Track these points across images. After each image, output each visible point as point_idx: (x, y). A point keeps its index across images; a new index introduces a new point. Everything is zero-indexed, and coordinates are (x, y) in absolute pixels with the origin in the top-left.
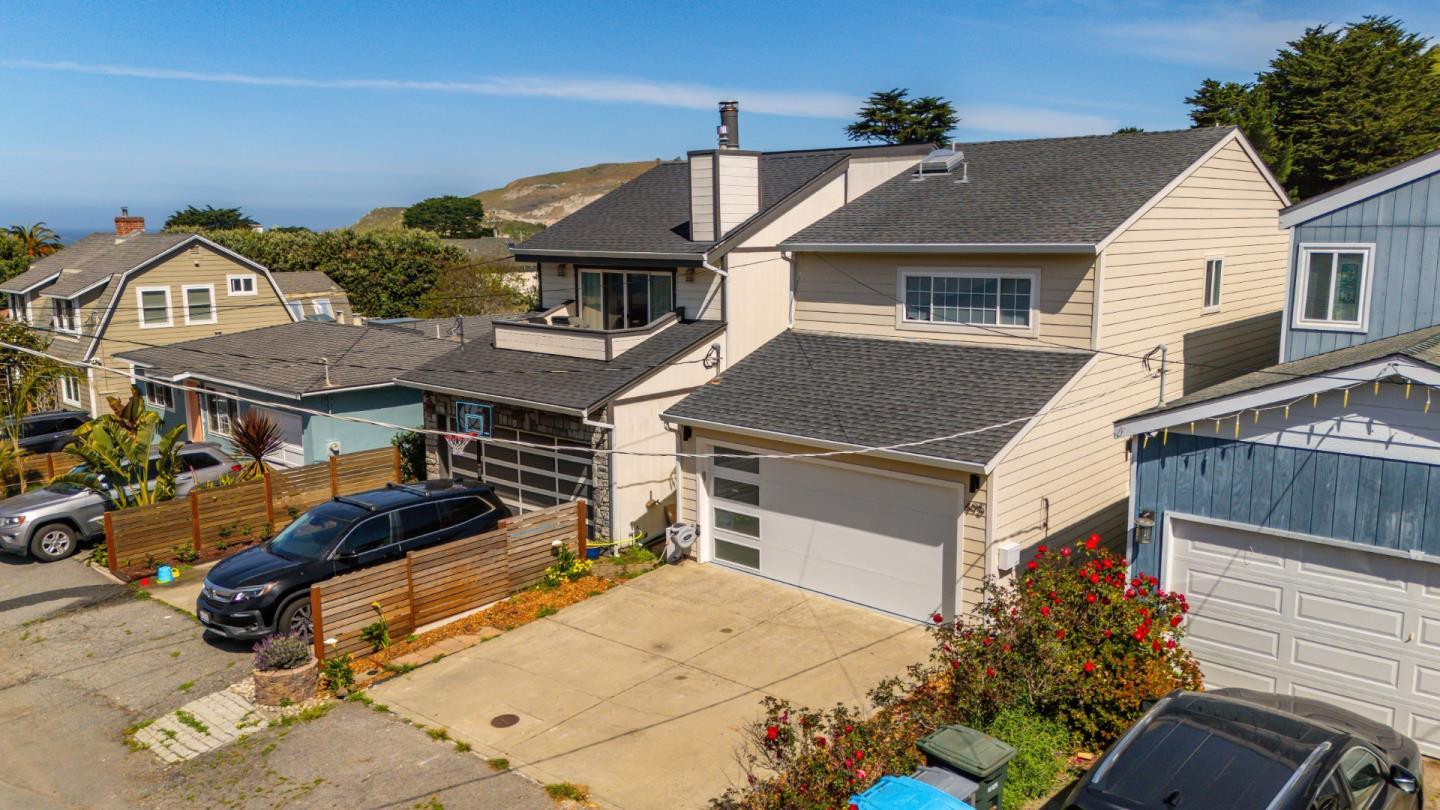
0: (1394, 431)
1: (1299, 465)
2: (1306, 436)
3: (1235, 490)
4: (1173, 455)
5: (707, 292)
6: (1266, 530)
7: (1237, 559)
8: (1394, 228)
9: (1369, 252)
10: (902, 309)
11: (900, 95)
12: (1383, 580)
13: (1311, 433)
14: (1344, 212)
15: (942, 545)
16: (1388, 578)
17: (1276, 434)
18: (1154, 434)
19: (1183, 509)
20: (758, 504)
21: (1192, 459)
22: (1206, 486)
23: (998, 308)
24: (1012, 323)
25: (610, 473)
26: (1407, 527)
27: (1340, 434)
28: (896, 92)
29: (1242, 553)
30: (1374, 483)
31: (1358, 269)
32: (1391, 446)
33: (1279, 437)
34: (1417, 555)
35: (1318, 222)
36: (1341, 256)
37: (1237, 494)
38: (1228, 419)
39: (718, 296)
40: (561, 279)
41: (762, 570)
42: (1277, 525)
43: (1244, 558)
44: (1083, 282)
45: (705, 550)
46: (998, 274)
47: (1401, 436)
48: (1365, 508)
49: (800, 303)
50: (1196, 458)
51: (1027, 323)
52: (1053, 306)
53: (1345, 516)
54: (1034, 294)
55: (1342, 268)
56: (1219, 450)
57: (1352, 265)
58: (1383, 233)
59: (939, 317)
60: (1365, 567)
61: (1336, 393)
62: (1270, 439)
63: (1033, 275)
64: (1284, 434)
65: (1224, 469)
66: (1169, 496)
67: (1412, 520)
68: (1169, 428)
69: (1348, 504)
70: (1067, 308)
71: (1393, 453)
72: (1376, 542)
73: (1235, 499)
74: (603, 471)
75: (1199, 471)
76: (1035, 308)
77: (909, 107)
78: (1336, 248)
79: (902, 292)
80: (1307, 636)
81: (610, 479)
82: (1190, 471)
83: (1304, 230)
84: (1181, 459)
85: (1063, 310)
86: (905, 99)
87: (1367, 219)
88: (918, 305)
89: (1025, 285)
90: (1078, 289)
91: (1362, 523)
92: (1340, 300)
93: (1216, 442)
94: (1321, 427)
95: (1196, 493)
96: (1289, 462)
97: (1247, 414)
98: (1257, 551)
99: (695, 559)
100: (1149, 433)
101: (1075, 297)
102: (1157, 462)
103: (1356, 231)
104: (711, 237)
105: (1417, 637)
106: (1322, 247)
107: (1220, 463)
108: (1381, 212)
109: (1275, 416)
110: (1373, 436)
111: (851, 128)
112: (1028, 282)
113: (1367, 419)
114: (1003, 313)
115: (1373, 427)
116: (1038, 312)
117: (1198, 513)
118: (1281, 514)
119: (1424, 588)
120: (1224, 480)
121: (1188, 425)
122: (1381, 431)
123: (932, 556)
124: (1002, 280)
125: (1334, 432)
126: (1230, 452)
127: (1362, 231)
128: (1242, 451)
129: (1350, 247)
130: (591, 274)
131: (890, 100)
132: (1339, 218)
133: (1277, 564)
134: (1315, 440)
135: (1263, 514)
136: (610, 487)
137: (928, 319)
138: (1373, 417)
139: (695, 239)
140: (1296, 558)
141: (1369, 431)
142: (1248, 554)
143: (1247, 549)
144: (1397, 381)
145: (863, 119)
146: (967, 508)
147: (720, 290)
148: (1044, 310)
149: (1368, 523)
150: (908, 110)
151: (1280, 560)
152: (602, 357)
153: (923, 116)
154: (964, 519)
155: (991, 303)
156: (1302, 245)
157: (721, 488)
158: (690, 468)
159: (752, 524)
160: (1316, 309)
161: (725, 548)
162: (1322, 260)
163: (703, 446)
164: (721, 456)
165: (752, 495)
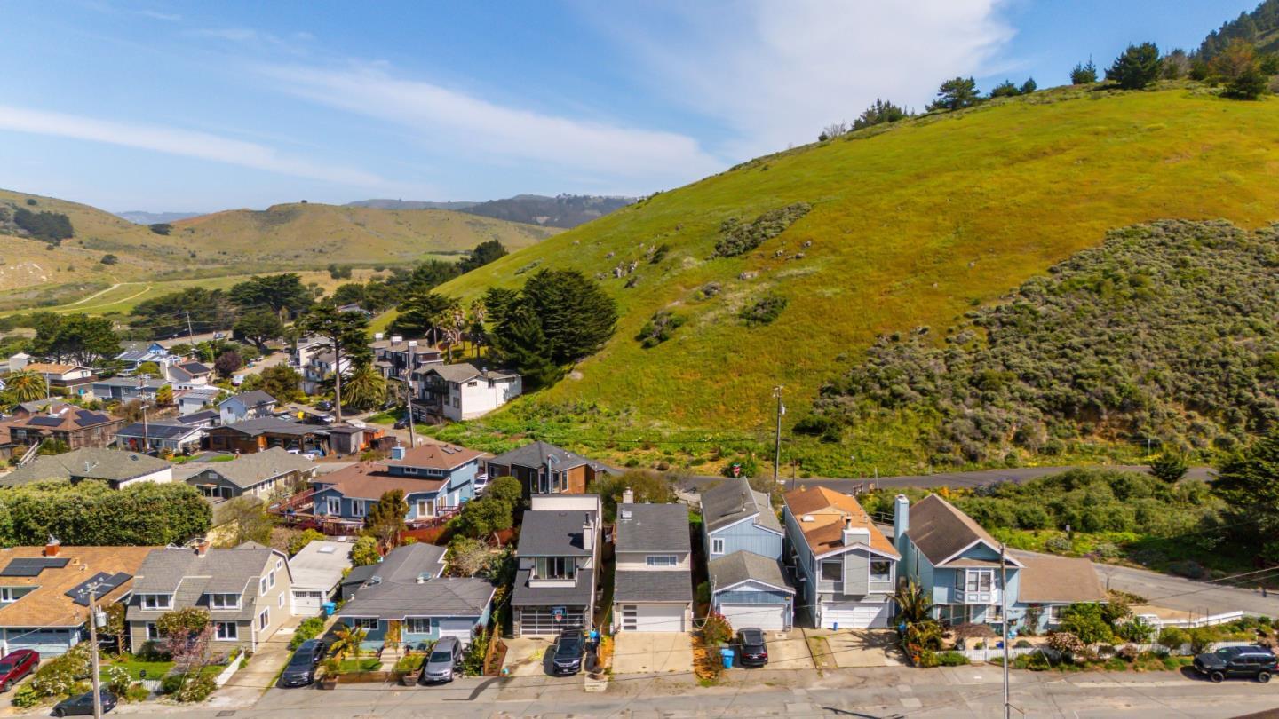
3: (731, 598)
5: (587, 561)
7: (731, 609)
8: (727, 536)
9: (723, 539)
10: (646, 563)
15: (680, 615)
20: (636, 616)
22: (727, 598)
24: (672, 565)
27: (744, 588)
38: (730, 588)
39: (590, 562)
41: (637, 630)
45: (622, 629)
49: (619, 563)
51: (676, 565)
52: (681, 561)
54: (677, 560)
57: (721, 542)
59: (656, 565)
61: (744, 583)
62: (735, 590)
63: (677, 556)
65: (729, 595)
71: (750, 590)
75: (725, 596)
78: (718, 539)
79: (646, 560)
88: (651, 561)
92: (719, 549)
97: (733, 587)
99: (619, 631)
104: (590, 548)
106: (716, 539)
108: (725, 533)
110: (748, 588)
116: (678, 563)
123: (679, 618)
127: (722, 536)
128: (731, 592)
129: (720, 539)
135: (735, 601)
137: (653, 565)
139: (585, 549)
143: (733, 607)
144: (751, 581)
146: (687, 608)
147: (591, 560)
152: (574, 586)
154: (686, 611)
156: (712, 539)
157: (625, 614)
158: (618, 611)
159: (634, 621)
160: (715, 550)
161: (626, 628)
162: (716, 542)
163: (621, 606)
164: (625, 607)
165: (634, 614)
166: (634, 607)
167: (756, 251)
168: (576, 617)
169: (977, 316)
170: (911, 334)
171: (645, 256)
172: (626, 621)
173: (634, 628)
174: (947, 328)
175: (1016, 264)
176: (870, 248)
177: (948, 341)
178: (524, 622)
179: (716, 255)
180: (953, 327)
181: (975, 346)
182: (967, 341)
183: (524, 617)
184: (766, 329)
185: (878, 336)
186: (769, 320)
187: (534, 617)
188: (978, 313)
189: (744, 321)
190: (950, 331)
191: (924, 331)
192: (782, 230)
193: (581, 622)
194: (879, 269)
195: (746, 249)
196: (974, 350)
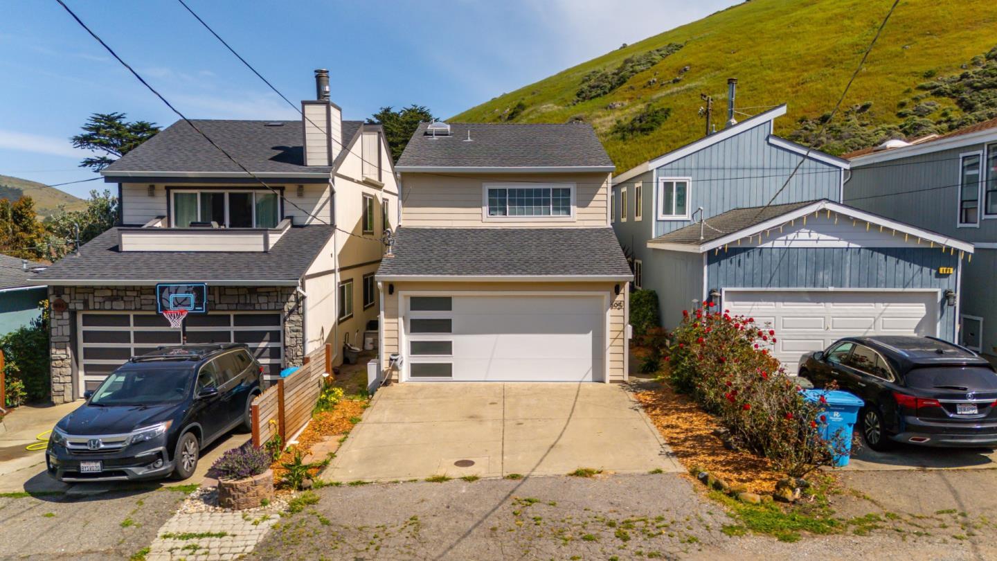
0: (819, 235)
1: (782, 255)
2: (784, 242)
3: (755, 272)
4: (724, 259)
5: (316, 204)
6: (769, 289)
7: (754, 307)
8: (699, 170)
9: (689, 181)
10: (486, 209)
11: (119, 117)
12: (815, 304)
13: (787, 240)
14: (677, 162)
15: (591, 332)
16: (818, 303)
17: (772, 242)
18: (720, 248)
19: (731, 286)
20: (451, 332)
21: (734, 260)
22: (741, 272)
23: (551, 206)
24: (559, 214)
25: (304, 332)
26: (826, 277)
27: (799, 238)
28: (116, 115)
29: (756, 303)
30: (813, 259)
31: (684, 189)
32: (819, 242)
33: (773, 244)
34: (831, 289)
35: (666, 167)
36: (677, 183)
37: (756, 274)
38: (755, 236)
39: (328, 206)
40: (151, 200)
41: (454, 377)
42: (774, 286)
43: (758, 305)
44: (601, 189)
45: (404, 373)
46: (551, 186)
47: (823, 237)
48: (809, 271)
49: (405, 209)
50: (735, 259)
51: (569, 213)
52: (584, 203)
53: (802, 277)
54: (573, 197)
55: (678, 189)
56: (746, 254)
57: (682, 187)
58: (694, 172)
59: (513, 213)
60: (808, 299)
61: (800, 219)
62: (769, 245)
63: (572, 187)
64: (775, 242)
65: (749, 261)
66: (724, 280)
67: (828, 274)
68: (728, 244)
69: (802, 271)
70: (592, 204)
71: (820, 244)
72: (815, 286)
73: (755, 276)
74: (297, 331)
75: (737, 265)
76: (573, 205)
77: (128, 127)
78: (675, 179)
79: (486, 198)
80: (786, 337)
81: (304, 337)
82: (733, 266)
83: (660, 171)
84: (728, 260)
85: (590, 205)
86: (124, 121)
87: (687, 166)
88: (498, 203)
89: (568, 191)
90: (598, 193)
91: (808, 278)
92: (678, 205)
93: (745, 250)
94: (791, 236)
95: (737, 276)
96: (778, 255)
97: (764, 232)
98: (764, 301)
99: (397, 381)
100: (718, 248)
101: (596, 197)
102: (717, 264)
103: (683, 171)
104: (325, 163)
105: (830, 326)
106: (669, 179)
107: (747, 260)
108: (692, 162)
109: (775, 233)
110: (811, 238)
111: (76, 139)
112: (568, 190)
113: (809, 231)
114: (553, 209)
115: (811, 234)
116: (575, 207)
117: (738, 286)
118: (775, 280)
119: (831, 304)
120: (749, 268)
121: (737, 241)
122: (815, 235)
123: (585, 341)
124: (553, 189)
125: (796, 238)
126: (751, 253)
127: (685, 171)
128: (757, 252)
129: (681, 179)
130: (182, 194)
131: (110, 120)
132: (675, 165)
133: (772, 305)
134: (788, 242)
135: (767, 281)
136: (304, 343)
137: (506, 214)
138: (811, 229)
139: (308, 164)
140: (779, 301)
141: (810, 236)
142: (760, 303)
143: (761, 301)
144: (824, 211)
145: (87, 133)
146: (612, 306)
147: (329, 202)
148: (579, 206)
149: (811, 277)
150: (127, 129)
151: (773, 303)
152: (261, 249)
153: (139, 135)
154: (610, 312)
155: (547, 203)
156: (660, 178)
157: (416, 326)
158: (393, 315)
159: (446, 348)
160: (667, 210)
161: (417, 370)
162: (668, 186)
163: (403, 297)
164: (417, 303)
165: (445, 326)
166: (445, 303)
167: (625, 86)
168: (259, 337)
169: (935, 87)
170: (847, 113)
171: (500, 117)
172: (417, 348)
173: (445, 370)
174: (897, 102)
175: (968, 38)
176: (764, 58)
177: (901, 116)
178: (89, 353)
179: (578, 101)
180: (907, 100)
181: (945, 114)
182: (929, 112)
183: (88, 337)
184: (646, 138)
185: (801, 121)
186: (652, 129)
187: (125, 337)
188: (937, 84)
189: (619, 135)
190: (902, 105)
191: (865, 108)
192: (653, 64)
193: (275, 353)
194: (782, 71)
195: (612, 88)
196: (944, 119)
